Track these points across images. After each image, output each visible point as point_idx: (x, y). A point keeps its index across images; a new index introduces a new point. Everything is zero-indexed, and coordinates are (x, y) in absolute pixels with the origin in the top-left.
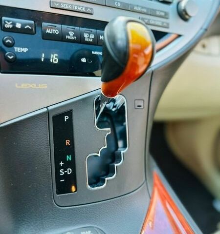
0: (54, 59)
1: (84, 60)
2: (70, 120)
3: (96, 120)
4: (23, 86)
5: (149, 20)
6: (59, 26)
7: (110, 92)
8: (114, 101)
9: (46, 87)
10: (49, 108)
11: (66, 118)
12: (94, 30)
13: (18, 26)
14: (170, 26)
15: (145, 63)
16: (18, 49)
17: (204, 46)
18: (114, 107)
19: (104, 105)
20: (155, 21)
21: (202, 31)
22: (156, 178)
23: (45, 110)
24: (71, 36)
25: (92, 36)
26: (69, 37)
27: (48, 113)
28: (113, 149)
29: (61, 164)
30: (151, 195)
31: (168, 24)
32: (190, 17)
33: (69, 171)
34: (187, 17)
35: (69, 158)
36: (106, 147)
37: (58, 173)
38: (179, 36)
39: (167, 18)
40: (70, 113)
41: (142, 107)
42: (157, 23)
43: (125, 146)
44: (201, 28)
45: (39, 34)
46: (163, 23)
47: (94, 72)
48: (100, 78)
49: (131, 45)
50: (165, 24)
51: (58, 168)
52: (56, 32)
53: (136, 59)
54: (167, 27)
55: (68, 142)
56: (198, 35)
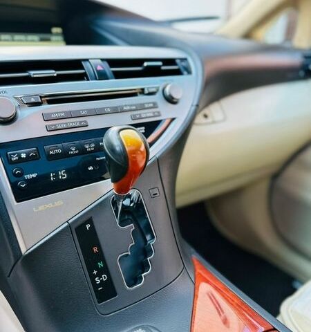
0: (63, 175)
1: (91, 168)
2: (92, 227)
3: (117, 221)
4: (40, 208)
5: (140, 114)
6: (59, 145)
7: (122, 190)
8: (129, 196)
9: (62, 203)
10: (70, 222)
11: (88, 226)
12: (93, 140)
13: (23, 156)
14: (162, 113)
15: (143, 158)
16: (28, 177)
17: (206, 116)
18: (131, 202)
19: (121, 203)
20: (146, 113)
21: (193, 108)
22: (196, 263)
23: (67, 224)
24: (73, 150)
25: (93, 145)
26: (72, 153)
27: (69, 226)
28: (142, 244)
29: (95, 272)
30: (193, 280)
31: (159, 112)
32: (178, 100)
33: (104, 277)
34: (175, 101)
35: (100, 265)
36: (134, 243)
37: (94, 282)
38: (173, 119)
39: (157, 107)
40: (90, 221)
41: (158, 195)
42: (148, 115)
43: (153, 237)
44: (192, 105)
45: (43, 157)
46: (154, 113)
47: (104, 176)
48: (110, 180)
49: (127, 149)
50: (156, 114)
51: (93, 277)
52: (59, 151)
53: (135, 158)
54: (159, 115)
55: (95, 250)
56: (191, 112)
